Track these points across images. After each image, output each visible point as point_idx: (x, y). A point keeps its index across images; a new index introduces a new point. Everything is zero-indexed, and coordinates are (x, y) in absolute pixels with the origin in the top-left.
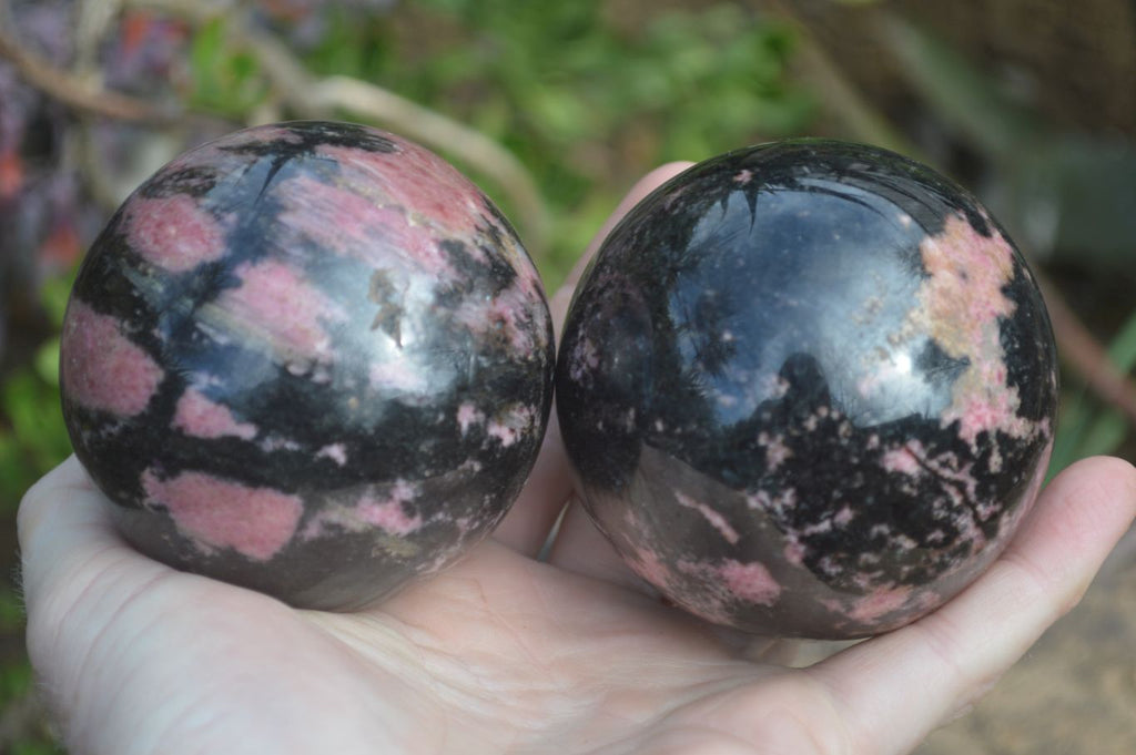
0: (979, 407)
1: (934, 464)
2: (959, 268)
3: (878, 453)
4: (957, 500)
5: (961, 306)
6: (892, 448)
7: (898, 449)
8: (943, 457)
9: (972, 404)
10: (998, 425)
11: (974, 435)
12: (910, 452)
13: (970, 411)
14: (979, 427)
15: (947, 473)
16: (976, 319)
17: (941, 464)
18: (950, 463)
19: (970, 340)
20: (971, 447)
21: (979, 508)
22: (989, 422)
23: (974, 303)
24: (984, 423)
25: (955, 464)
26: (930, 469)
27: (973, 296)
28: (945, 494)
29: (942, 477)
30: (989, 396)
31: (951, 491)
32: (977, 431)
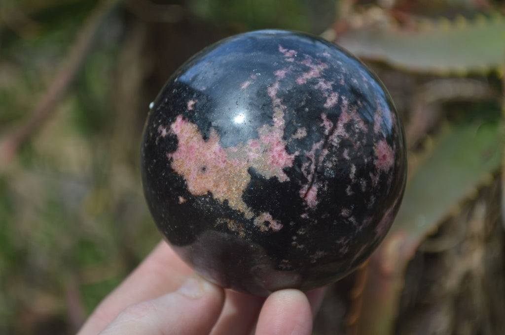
0: (273, 157)
1: (309, 178)
2: (200, 172)
3: (310, 211)
4: (326, 152)
5: (221, 173)
6: (306, 206)
7: (306, 202)
8: (305, 174)
9: (273, 162)
10: (280, 140)
11: (289, 157)
12: (306, 195)
13: (277, 163)
14: (284, 154)
15: (313, 167)
16: (226, 163)
17: (309, 173)
18: (307, 168)
19: (238, 168)
20: (296, 156)
21: (327, 132)
22: (280, 148)
23: (218, 164)
24: (281, 151)
25: (307, 164)
26: (313, 179)
27: (214, 164)
28: (324, 162)
29: (316, 170)
30: (266, 151)
31: (322, 159)
32: (286, 154)
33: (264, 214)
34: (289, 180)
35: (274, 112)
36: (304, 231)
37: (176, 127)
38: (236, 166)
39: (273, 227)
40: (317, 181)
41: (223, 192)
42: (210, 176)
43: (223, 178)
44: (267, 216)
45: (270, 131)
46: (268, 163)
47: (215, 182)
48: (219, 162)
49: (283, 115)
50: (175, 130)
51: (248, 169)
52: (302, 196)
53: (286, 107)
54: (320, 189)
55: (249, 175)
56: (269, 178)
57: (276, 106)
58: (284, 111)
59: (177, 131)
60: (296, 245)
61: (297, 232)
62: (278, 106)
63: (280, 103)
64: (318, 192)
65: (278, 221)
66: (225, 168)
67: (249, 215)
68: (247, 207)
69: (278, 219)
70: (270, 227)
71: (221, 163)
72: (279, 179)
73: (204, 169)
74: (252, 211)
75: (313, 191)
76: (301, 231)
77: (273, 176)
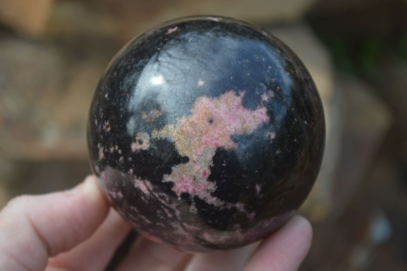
0: (186, 182)
1: (156, 195)
2: (210, 116)
3: (132, 177)
4: (170, 215)
5: (198, 134)
6: (137, 178)
7: (140, 180)
8: (161, 194)
9: (183, 179)
10: (197, 194)
11: (180, 192)
12: (145, 184)
13: (180, 181)
14: (184, 190)
15: (163, 202)
16: (204, 143)
17: (160, 196)
18: (165, 198)
19: (194, 151)
20: (177, 197)
21: (185, 224)
22: (190, 191)
23: (207, 135)
24: (188, 190)
25: (167, 200)
26: (154, 196)
27: (209, 132)
28: (163, 210)
29: (160, 202)
30: (194, 180)
31: (166, 211)
32: (183, 191)
33: (148, 146)
34: (163, 181)
35: (221, 201)
36: (121, 161)
37: (261, 113)
38: (196, 149)
39: (135, 144)
40: (151, 198)
41: (183, 125)
42: (202, 123)
43: (194, 133)
44: (146, 146)
45: (208, 191)
46: (184, 175)
47: (196, 124)
48: (207, 138)
49: (215, 206)
50: (260, 110)
51: (189, 158)
52: (146, 180)
53: (220, 210)
54: (144, 195)
55: (184, 156)
56: (172, 168)
57: (225, 203)
58: (218, 208)
59: (258, 112)
60: (115, 148)
61: (122, 157)
62: (224, 205)
63: (226, 207)
64: (143, 193)
65: (138, 151)
66: (200, 140)
67: (155, 134)
68: (161, 137)
69: (139, 153)
70: (137, 142)
71: (206, 139)
72: (167, 175)
73: (211, 122)
74: (156, 138)
75: (145, 190)
76: (122, 160)
77: (172, 173)
